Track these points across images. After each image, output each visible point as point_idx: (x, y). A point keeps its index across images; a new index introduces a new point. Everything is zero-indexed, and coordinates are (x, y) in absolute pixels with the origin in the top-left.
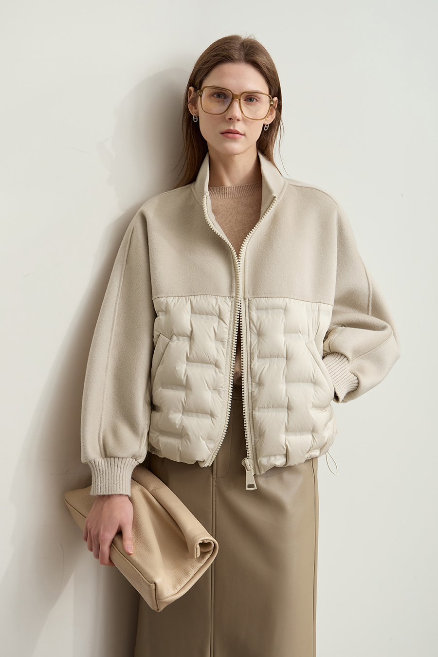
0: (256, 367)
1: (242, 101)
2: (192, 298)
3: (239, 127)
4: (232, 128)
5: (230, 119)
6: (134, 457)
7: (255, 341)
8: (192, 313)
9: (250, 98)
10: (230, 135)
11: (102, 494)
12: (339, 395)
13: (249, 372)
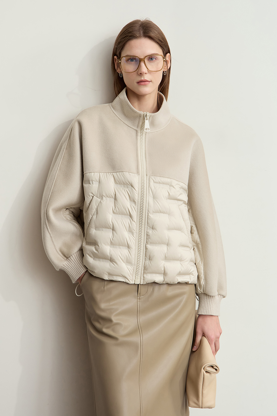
0: (151, 217)
1: (146, 62)
2: (115, 174)
3: (147, 77)
4: (143, 79)
5: (141, 74)
8: (115, 183)
9: (151, 58)
10: (143, 83)
13: (146, 220)
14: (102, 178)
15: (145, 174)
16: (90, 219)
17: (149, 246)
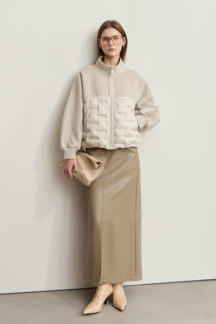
0: (116, 116)
1: (113, 39)
2: (97, 97)
3: (113, 47)
4: (111, 48)
5: (110, 45)
6: (76, 148)
7: (116, 109)
8: (98, 101)
9: (115, 38)
10: (111, 50)
11: (67, 159)
12: (140, 127)
13: (114, 118)
14: (91, 100)
15: (113, 96)
16: (86, 120)
17: (116, 130)
